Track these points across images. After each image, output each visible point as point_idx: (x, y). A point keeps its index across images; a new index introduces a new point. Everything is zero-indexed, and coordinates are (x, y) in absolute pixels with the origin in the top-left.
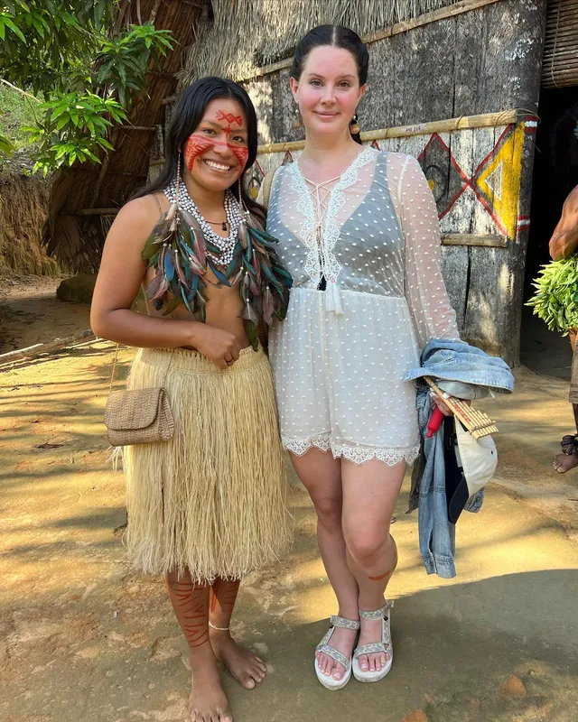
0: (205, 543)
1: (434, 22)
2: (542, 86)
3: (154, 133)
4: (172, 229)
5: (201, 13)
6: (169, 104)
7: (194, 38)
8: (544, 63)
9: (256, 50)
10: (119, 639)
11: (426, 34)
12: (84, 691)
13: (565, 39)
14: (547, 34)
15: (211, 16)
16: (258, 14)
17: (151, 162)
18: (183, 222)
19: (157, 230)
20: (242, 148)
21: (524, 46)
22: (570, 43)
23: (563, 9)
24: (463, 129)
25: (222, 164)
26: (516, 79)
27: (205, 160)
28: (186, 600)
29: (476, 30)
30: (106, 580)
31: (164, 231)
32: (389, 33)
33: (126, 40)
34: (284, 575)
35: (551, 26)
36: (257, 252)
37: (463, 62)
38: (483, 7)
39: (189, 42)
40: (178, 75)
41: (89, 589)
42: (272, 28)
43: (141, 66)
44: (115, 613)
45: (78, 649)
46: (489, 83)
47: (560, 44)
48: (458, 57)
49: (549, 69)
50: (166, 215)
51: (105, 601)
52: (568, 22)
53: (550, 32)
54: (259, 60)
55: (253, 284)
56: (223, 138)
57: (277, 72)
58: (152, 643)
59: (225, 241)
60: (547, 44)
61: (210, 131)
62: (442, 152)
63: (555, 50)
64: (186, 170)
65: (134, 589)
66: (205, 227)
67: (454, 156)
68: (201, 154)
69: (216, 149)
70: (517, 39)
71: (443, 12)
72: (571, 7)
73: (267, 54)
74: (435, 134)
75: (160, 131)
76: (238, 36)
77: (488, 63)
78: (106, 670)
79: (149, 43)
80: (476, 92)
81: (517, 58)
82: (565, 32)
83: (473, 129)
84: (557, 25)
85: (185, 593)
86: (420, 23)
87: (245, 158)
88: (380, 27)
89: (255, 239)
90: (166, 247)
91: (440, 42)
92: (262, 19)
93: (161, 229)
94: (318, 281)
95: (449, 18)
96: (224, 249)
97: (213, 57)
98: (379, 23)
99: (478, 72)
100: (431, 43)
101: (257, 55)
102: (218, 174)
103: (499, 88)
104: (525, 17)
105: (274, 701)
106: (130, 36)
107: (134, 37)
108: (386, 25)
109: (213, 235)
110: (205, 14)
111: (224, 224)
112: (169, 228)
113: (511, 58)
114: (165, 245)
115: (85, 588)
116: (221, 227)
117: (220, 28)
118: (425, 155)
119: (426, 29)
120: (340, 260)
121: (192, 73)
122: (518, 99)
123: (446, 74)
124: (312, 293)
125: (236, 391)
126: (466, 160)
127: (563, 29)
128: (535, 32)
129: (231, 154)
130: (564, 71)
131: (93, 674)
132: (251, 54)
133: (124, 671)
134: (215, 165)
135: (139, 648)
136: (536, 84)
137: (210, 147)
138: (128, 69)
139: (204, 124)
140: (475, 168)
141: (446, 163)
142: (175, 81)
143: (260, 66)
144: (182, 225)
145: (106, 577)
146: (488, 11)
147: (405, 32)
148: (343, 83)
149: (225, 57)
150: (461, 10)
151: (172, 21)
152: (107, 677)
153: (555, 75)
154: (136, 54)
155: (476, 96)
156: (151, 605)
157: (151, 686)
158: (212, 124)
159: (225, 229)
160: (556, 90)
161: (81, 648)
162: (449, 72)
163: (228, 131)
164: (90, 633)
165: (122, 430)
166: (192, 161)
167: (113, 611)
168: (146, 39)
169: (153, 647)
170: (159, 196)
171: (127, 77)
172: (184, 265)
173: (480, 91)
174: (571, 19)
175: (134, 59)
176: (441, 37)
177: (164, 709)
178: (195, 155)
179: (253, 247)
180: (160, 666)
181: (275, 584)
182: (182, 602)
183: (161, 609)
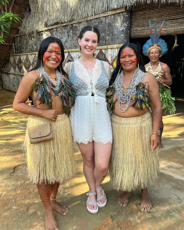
0: (52, 172)
1: (99, 18)
2: (130, 38)
3: (11, 46)
4: (41, 80)
5: (26, 9)
6: (16, 37)
7: (24, 17)
8: (130, 31)
9: (45, 22)
10: (16, 208)
11: (97, 21)
12: (7, 225)
13: (135, 25)
14: (131, 23)
15: (30, 10)
16: (46, 11)
17: (11, 55)
18: (44, 78)
19: (36, 80)
20: (59, 57)
21: (125, 26)
22: (137, 26)
23: (135, 16)
24: (109, 49)
25: (54, 61)
26: (123, 35)
27: (49, 60)
28: (44, 191)
29: (111, 21)
30: (9, 190)
31: (39, 81)
32: (86, 20)
33: (3, 17)
34: (66, 183)
35: (132, 21)
36: (67, 87)
37: (108, 30)
38: (113, 14)
39: (23, 17)
40: (20, 28)
41: (4, 194)
42: (50, 16)
43: (9, 25)
44: (14, 200)
45: (3, 213)
46: (115, 36)
47: (134, 26)
48: (107, 28)
49: (131, 33)
50: (39, 76)
51: (10, 197)
52: (136, 20)
53: (132, 23)
54: (46, 25)
55: (66, 96)
56: (54, 54)
57: (52, 29)
58: (27, 208)
59: (57, 83)
60: (130, 26)
61: (50, 52)
62: (103, 55)
63: (133, 28)
64: (44, 63)
65: (19, 192)
66: (51, 79)
67: (106, 56)
68: (48, 59)
69: (52, 57)
70: (123, 24)
71: (102, 15)
72: (137, 16)
73: (49, 23)
74: (101, 50)
75: (14, 45)
76: (39, 17)
77: (115, 30)
78: (13, 218)
79: (11, 18)
80: (112, 38)
81: (123, 29)
82: (135, 23)
83: (111, 49)
84: (133, 21)
85: (44, 189)
86: (95, 18)
87: (61, 59)
88: (84, 18)
89: (66, 83)
90: (40, 85)
91: (101, 23)
92: (47, 13)
93: (38, 80)
94: (91, 94)
95: (103, 17)
96: (56, 86)
97: (31, 23)
98: (83, 16)
99: (112, 33)
100: (99, 24)
101: (45, 24)
102: (53, 64)
103: (118, 38)
104: (125, 18)
105: (67, 221)
106: (5, 16)
107: (6, 16)
108: (85, 17)
109: (52, 82)
110: (28, 10)
111: (55, 78)
112: (40, 80)
113: (121, 29)
114: (39, 85)
115: (2, 194)
116: (55, 79)
117: (33, 14)
118: (98, 56)
119: (97, 20)
120: (97, 89)
121: (24, 28)
122: (124, 41)
123: (103, 33)
124: (89, 97)
125: (60, 127)
126: (110, 58)
127: (135, 22)
128: (127, 23)
129: (56, 58)
130: (135, 34)
131: (9, 220)
132: (44, 23)
133: (19, 218)
134: (52, 61)
135: (23, 210)
136: (128, 37)
137: (50, 57)
138: (4, 26)
139: (48, 50)
140: (113, 60)
141: (104, 58)
142: (18, 30)
143: (46, 27)
144: (44, 79)
145: (9, 189)
146: (114, 16)
147: (91, 20)
148: (94, 42)
149: (35, 24)
150: (107, 15)
151: (17, 11)
152: (14, 220)
153: (133, 35)
154: (7, 22)
155: (112, 39)
156: (25, 197)
157: (28, 221)
158: (51, 50)
159: (56, 80)
160: (133, 39)
161: (4, 212)
162: (104, 32)
163: (55, 51)
164: (6, 208)
165: (37, 138)
166: (45, 60)
167: (13, 200)
168: (10, 17)
169: (27, 209)
170: (36, 71)
171: (4, 28)
172: (45, 90)
173: (113, 38)
174: (137, 19)
175: (6, 23)
176: (101, 22)
177: (33, 228)
178: (46, 59)
179: (65, 85)
180: (30, 215)
181: (63, 186)
182: (43, 192)
183: (28, 197)
